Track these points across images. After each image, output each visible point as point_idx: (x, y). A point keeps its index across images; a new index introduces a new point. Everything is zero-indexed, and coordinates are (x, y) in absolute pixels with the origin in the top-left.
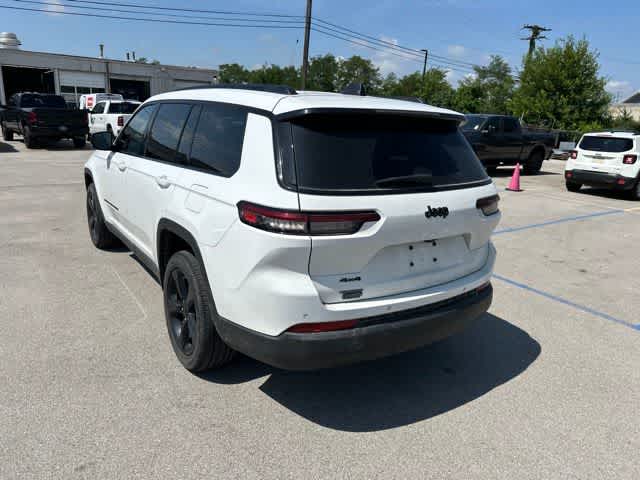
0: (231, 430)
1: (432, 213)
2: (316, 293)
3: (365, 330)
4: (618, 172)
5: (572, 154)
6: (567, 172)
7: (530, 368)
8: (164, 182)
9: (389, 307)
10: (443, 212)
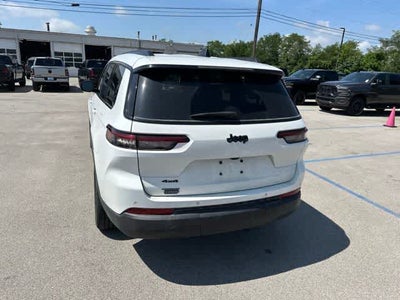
2: (142, 188)
9: (198, 202)
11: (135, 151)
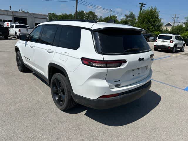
0: (80, 129)
1: (140, 60)
2: (108, 86)
4: (168, 45)
5: (155, 40)
6: (154, 45)
7: (160, 103)
8: (50, 51)
10: (143, 59)
11: (106, 69)
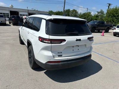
1: (77, 40)
2: (52, 55)
3: (62, 63)
5: (115, 29)
6: (114, 32)
8: (28, 32)
9: (68, 59)
10: (80, 40)
11: (50, 44)
